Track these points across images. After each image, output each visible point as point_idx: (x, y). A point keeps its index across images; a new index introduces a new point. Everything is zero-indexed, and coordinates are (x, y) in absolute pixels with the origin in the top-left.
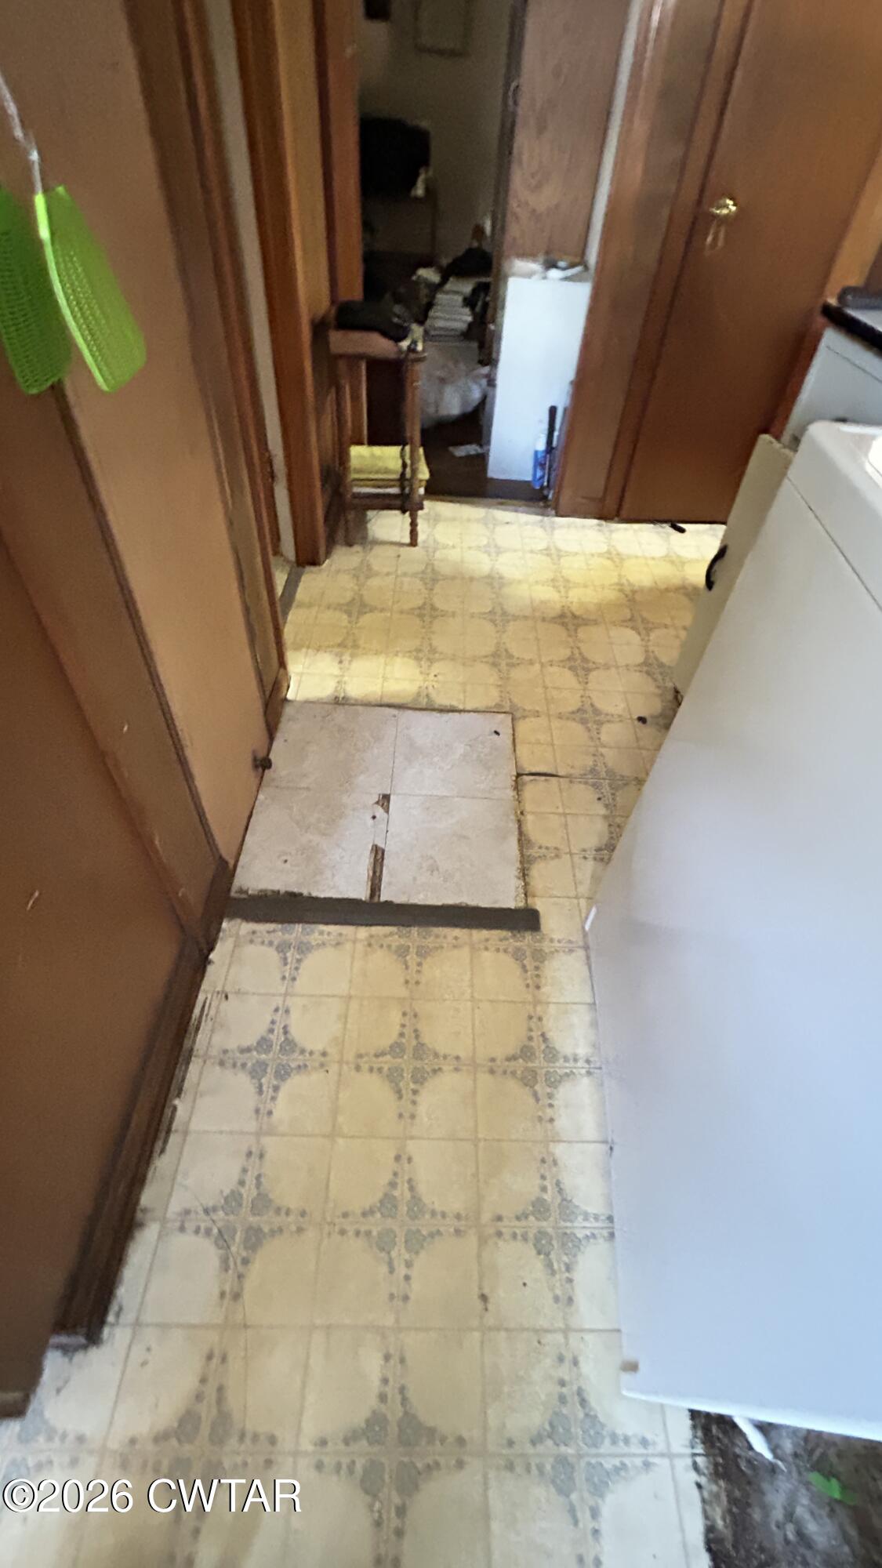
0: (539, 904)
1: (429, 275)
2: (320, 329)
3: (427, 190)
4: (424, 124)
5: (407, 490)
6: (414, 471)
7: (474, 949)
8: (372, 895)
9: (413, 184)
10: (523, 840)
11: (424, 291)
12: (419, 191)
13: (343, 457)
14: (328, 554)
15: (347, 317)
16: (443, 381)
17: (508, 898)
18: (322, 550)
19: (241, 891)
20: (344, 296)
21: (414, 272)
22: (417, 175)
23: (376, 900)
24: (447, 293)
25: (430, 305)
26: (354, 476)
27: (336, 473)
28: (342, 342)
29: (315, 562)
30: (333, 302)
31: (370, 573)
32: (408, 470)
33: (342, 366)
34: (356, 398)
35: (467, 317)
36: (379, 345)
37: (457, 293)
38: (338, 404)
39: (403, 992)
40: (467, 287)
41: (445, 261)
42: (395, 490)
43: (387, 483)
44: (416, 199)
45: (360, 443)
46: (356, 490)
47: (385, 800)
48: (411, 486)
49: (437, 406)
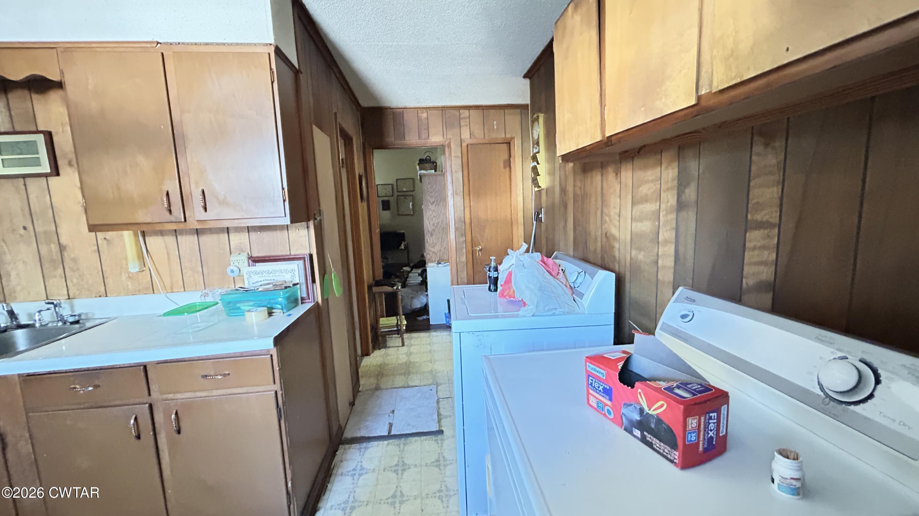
0: (443, 429)
1: (407, 269)
2: (370, 287)
3: (405, 247)
4: (402, 231)
5: (399, 328)
6: (401, 322)
7: (421, 441)
8: (389, 433)
9: (400, 245)
10: (439, 415)
11: (405, 274)
12: (402, 247)
13: (377, 322)
14: (373, 352)
15: (378, 284)
16: (412, 298)
17: (435, 428)
18: (371, 351)
19: (345, 438)
20: (377, 279)
21: (402, 269)
22: (401, 243)
23: (390, 434)
24: (412, 273)
25: (407, 277)
26: (381, 326)
27: (375, 327)
28: (375, 289)
29: (368, 354)
30: (374, 280)
31: (387, 355)
32: (399, 321)
33: (377, 296)
34: (381, 304)
35: (420, 279)
36: (388, 289)
37: (416, 273)
38: (375, 305)
39: (399, 453)
40: (419, 271)
41: (411, 265)
42: (395, 329)
43: (393, 327)
44: (402, 249)
45: (383, 317)
46: (382, 330)
47: (393, 412)
48: (400, 327)
49: (411, 306)
